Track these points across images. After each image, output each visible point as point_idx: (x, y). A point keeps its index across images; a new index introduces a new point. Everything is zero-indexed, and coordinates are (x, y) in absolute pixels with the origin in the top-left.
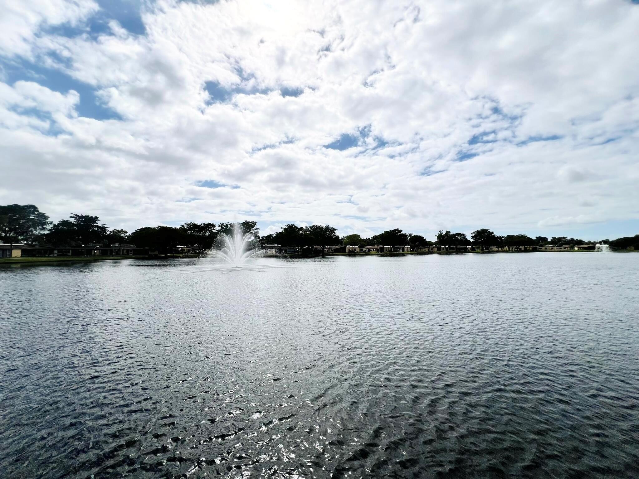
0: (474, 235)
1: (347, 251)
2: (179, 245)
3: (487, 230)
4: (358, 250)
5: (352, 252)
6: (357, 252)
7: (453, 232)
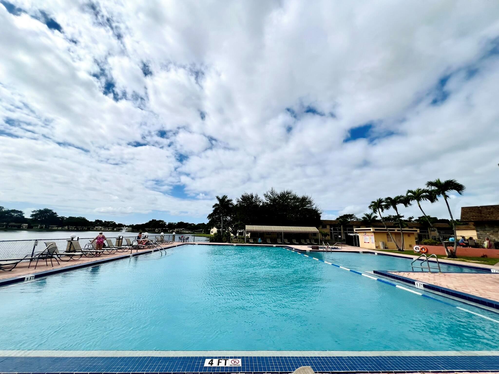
0: (34, 213)
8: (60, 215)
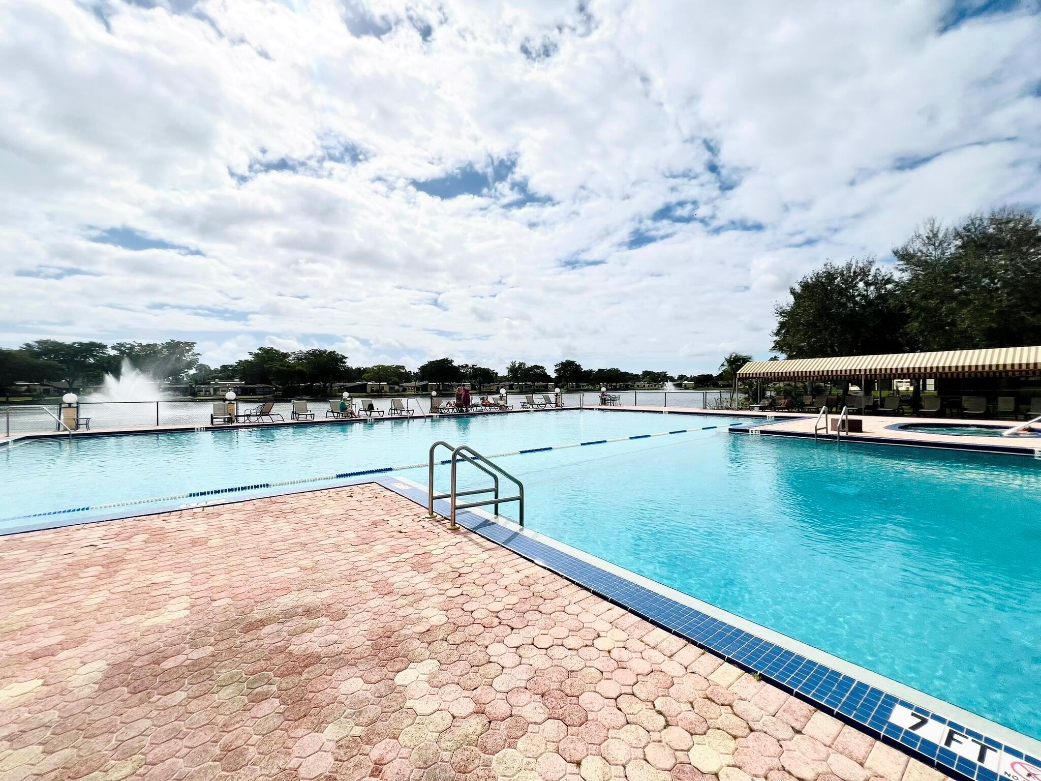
0: (556, 368)
1: (369, 390)
2: (21, 380)
3: (573, 362)
4: (387, 389)
5: (377, 391)
6: (386, 392)
7: (529, 364)
8: (585, 368)
